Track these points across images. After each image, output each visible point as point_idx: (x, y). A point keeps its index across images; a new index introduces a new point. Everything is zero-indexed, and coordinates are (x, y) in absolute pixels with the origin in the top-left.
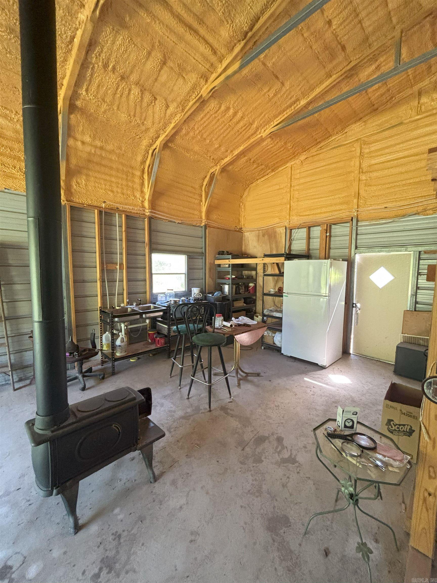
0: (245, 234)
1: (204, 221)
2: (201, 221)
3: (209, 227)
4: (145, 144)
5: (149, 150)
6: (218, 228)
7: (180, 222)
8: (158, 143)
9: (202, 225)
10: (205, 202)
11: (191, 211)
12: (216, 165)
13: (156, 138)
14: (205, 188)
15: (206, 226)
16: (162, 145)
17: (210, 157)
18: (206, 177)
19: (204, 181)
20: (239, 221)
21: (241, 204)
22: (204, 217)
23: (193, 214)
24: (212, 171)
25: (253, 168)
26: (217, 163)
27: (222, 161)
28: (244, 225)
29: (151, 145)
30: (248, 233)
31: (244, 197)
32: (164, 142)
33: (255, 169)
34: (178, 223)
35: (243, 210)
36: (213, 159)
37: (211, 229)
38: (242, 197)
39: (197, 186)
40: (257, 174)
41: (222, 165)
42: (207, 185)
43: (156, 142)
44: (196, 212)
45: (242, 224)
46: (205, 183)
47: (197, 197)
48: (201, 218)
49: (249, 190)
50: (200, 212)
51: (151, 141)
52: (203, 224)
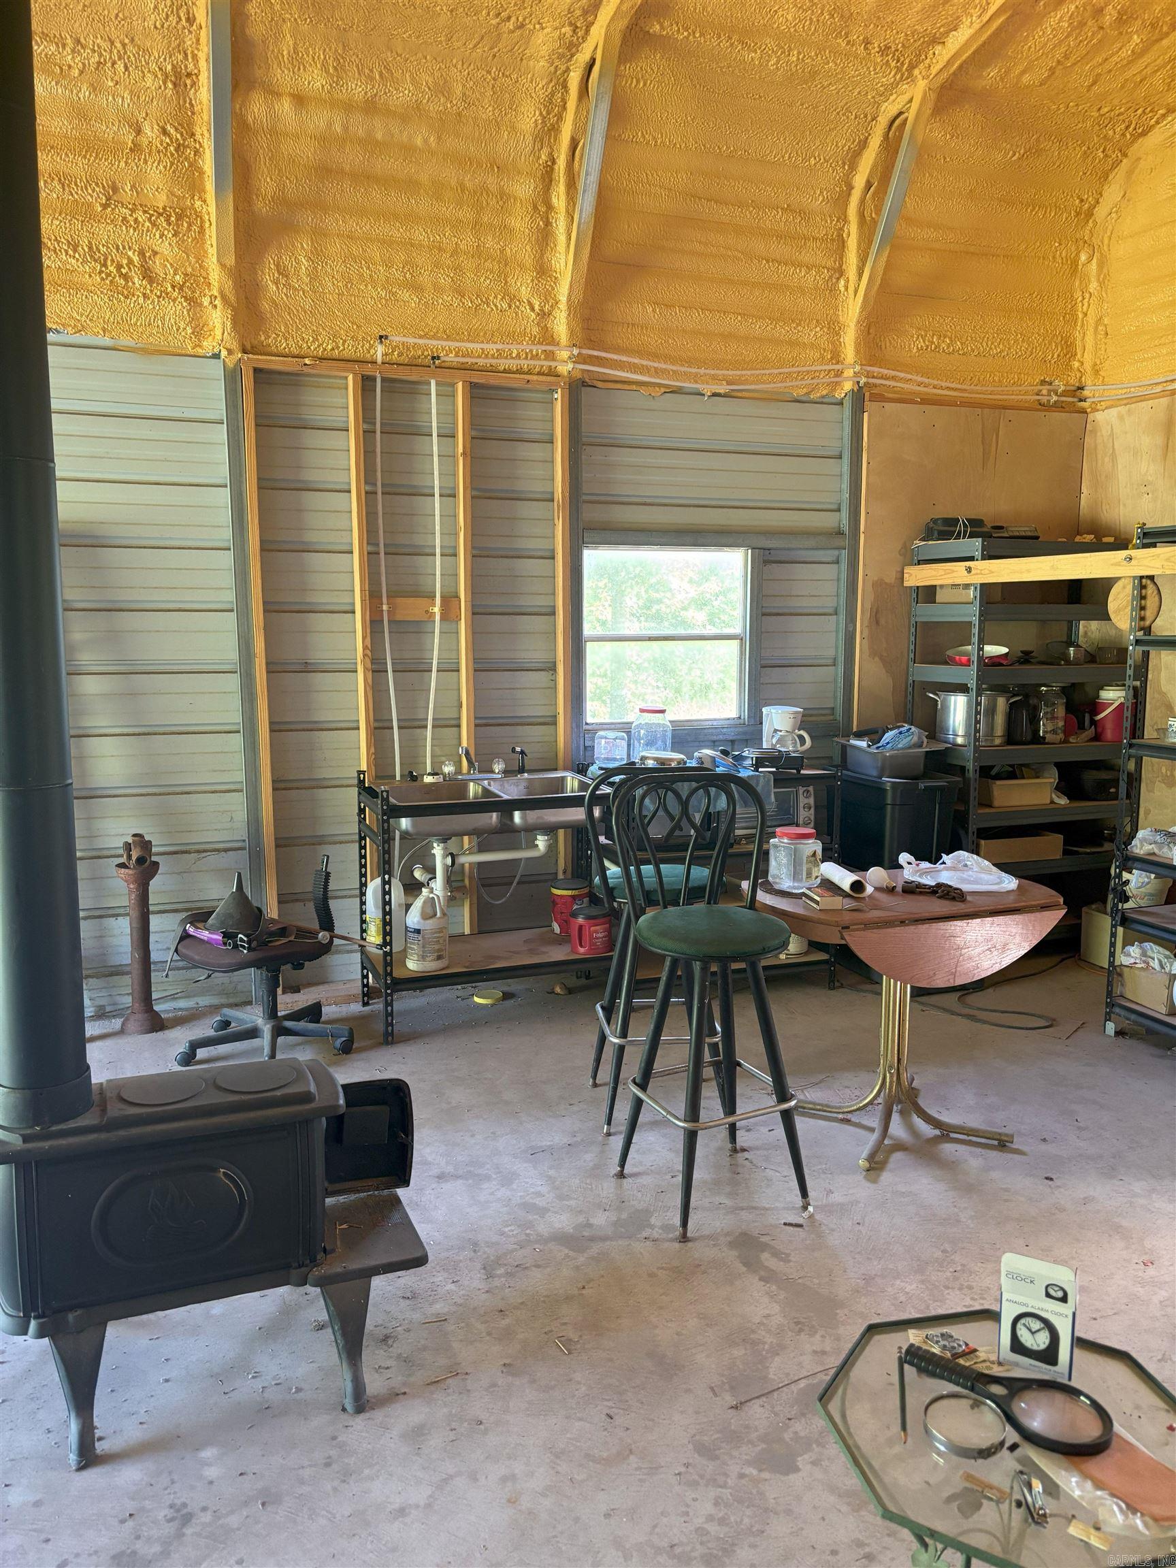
0: (1099, 416)
1: (849, 373)
2: (839, 374)
3: (879, 398)
4: (544, 51)
5: (568, 70)
6: (926, 401)
7: (722, 389)
8: (597, 33)
9: (839, 395)
10: (860, 275)
11: (781, 331)
12: (909, 77)
13: (585, 13)
14: (862, 201)
15: (859, 398)
16: (617, 40)
17: (867, 42)
18: (864, 144)
19: (853, 167)
20: (1069, 350)
21: (1083, 257)
22: (849, 353)
23: (792, 344)
24: (889, 109)
25: (1126, 52)
26: (912, 67)
27: (938, 48)
28: (1096, 372)
29: (572, 48)
30: (1114, 412)
31: (1100, 212)
32: (622, 24)
33: (1137, 55)
34: (715, 395)
35: (1093, 286)
36: (884, 50)
37: (888, 406)
38: (1090, 214)
39: (817, 203)
41: (934, 71)
42: (869, 185)
43: (593, 30)
44: (810, 334)
45: (1088, 366)
46: (859, 181)
47: (814, 254)
48: (836, 357)
49: (1130, 173)
50: (834, 328)
51: (567, 30)
52: (848, 386)
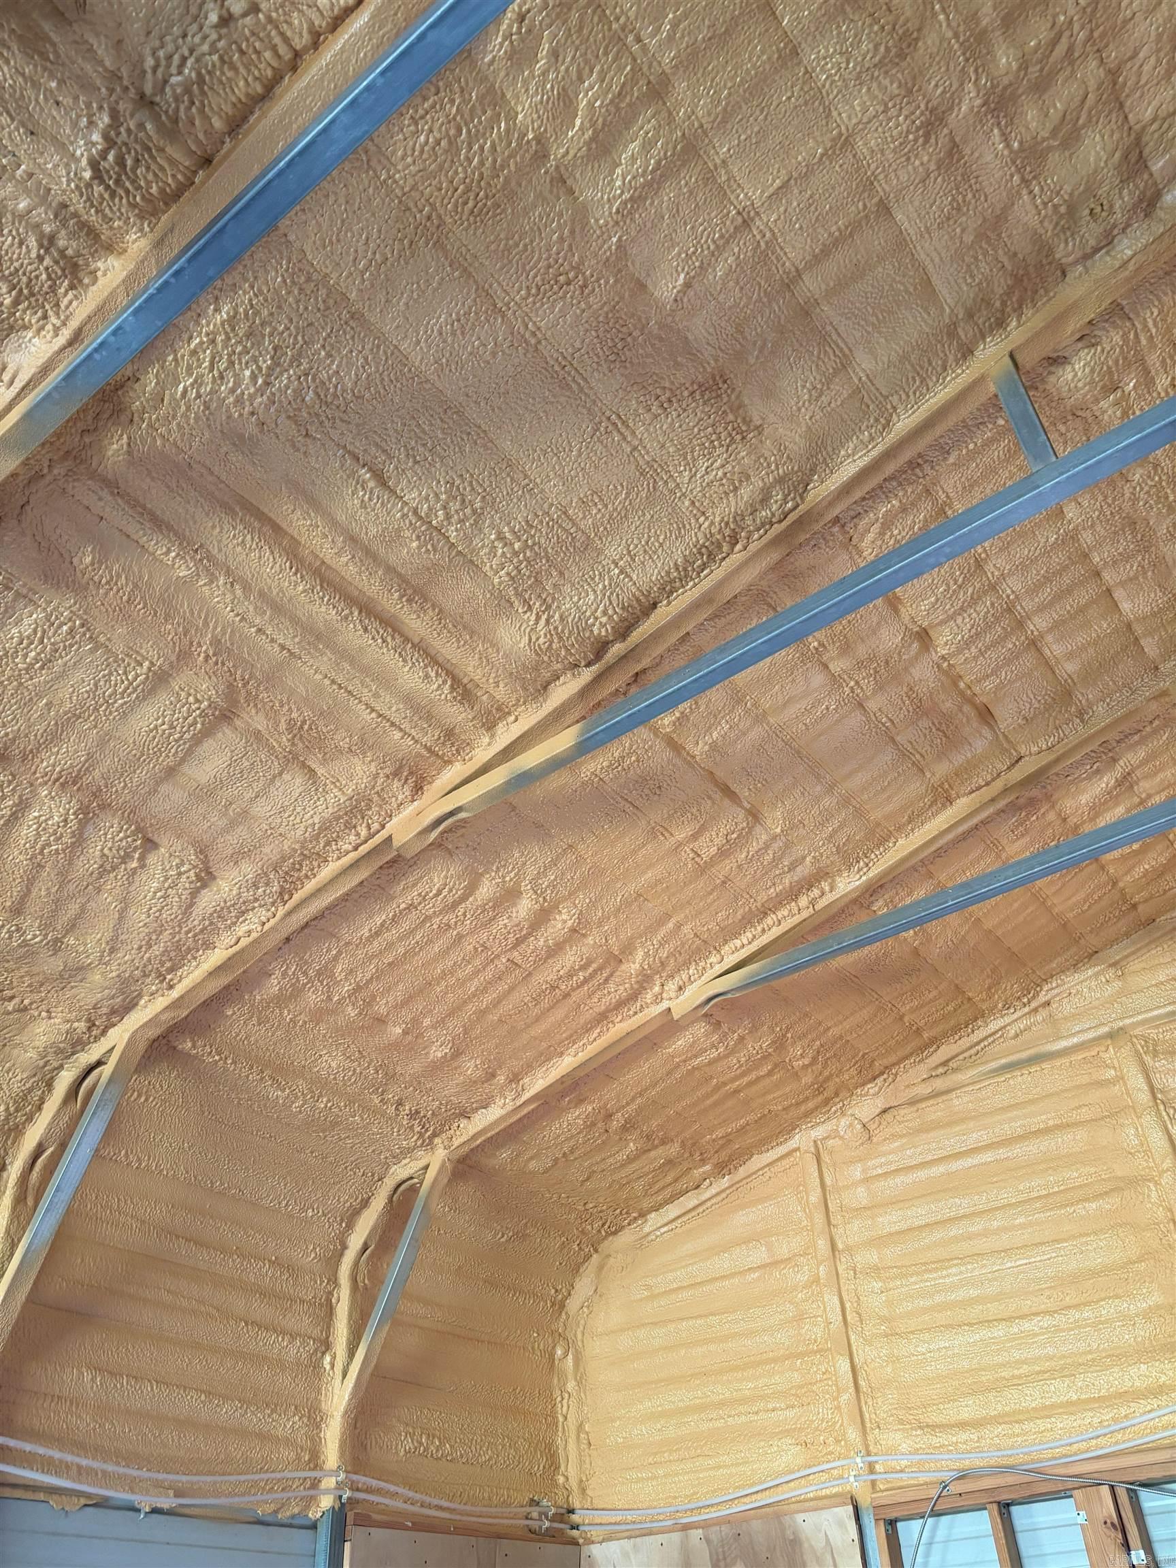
0: (595, 1550)
1: (329, 1482)
2: (315, 1484)
3: (364, 1521)
4: (41, 1041)
5: (61, 1067)
6: (422, 1526)
7: (166, 1503)
8: (119, 1036)
9: (314, 1514)
10: (351, 1354)
11: (254, 1419)
12: (429, 1144)
13: (113, 1012)
14: (356, 1264)
15: (341, 1521)
16: (142, 1047)
17: (400, 1103)
18: (365, 1203)
19: (350, 1226)
20: (553, 1464)
21: (559, 1352)
22: (332, 1455)
23: (263, 1437)
24: (401, 1171)
26: (435, 1135)
27: (463, 1123)
28: (583, 1491)
29: (78, 1044)
30: (614, 1547)
31: (573, 1305)
32: (153, 1033)
34: (155, 1511)
35: (571, 1385)
36: (413, 1115)
37: (377, 1533)
38: (562, 1306)
39: (308, 1257)
40: (639, 1186)
41: (456, 1143)
42: (365, 1248)
43: (112, 1032)
44: (289, 1425)
45: (573, 1483)
46: (356, 1241)
47: (302, 1321)
48: (315, 1460)
50: (315, 1418)
51: (82, 1026)
52: (326, 1502)
